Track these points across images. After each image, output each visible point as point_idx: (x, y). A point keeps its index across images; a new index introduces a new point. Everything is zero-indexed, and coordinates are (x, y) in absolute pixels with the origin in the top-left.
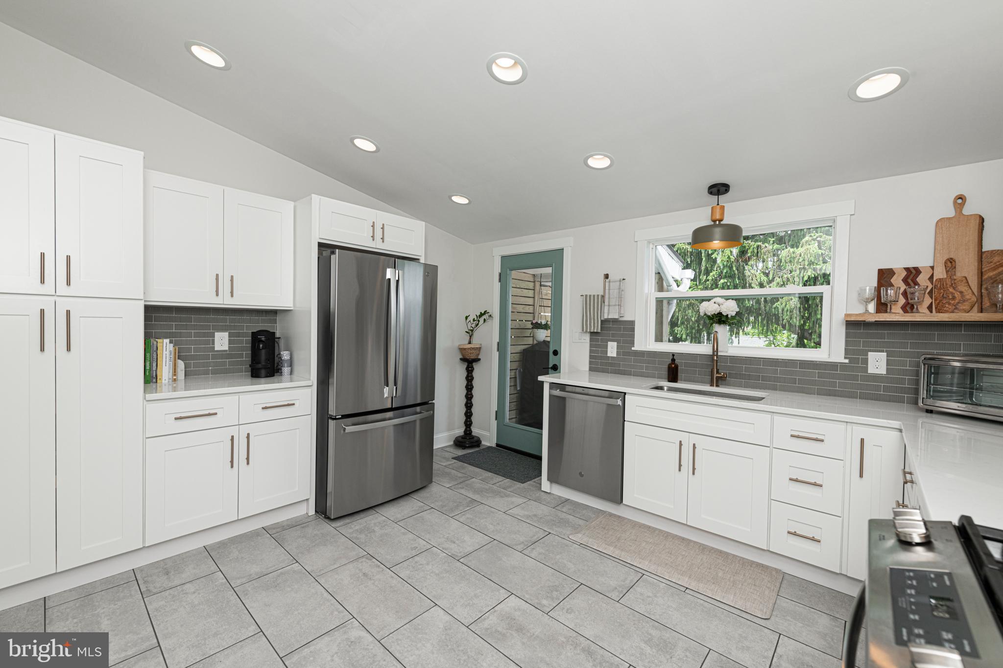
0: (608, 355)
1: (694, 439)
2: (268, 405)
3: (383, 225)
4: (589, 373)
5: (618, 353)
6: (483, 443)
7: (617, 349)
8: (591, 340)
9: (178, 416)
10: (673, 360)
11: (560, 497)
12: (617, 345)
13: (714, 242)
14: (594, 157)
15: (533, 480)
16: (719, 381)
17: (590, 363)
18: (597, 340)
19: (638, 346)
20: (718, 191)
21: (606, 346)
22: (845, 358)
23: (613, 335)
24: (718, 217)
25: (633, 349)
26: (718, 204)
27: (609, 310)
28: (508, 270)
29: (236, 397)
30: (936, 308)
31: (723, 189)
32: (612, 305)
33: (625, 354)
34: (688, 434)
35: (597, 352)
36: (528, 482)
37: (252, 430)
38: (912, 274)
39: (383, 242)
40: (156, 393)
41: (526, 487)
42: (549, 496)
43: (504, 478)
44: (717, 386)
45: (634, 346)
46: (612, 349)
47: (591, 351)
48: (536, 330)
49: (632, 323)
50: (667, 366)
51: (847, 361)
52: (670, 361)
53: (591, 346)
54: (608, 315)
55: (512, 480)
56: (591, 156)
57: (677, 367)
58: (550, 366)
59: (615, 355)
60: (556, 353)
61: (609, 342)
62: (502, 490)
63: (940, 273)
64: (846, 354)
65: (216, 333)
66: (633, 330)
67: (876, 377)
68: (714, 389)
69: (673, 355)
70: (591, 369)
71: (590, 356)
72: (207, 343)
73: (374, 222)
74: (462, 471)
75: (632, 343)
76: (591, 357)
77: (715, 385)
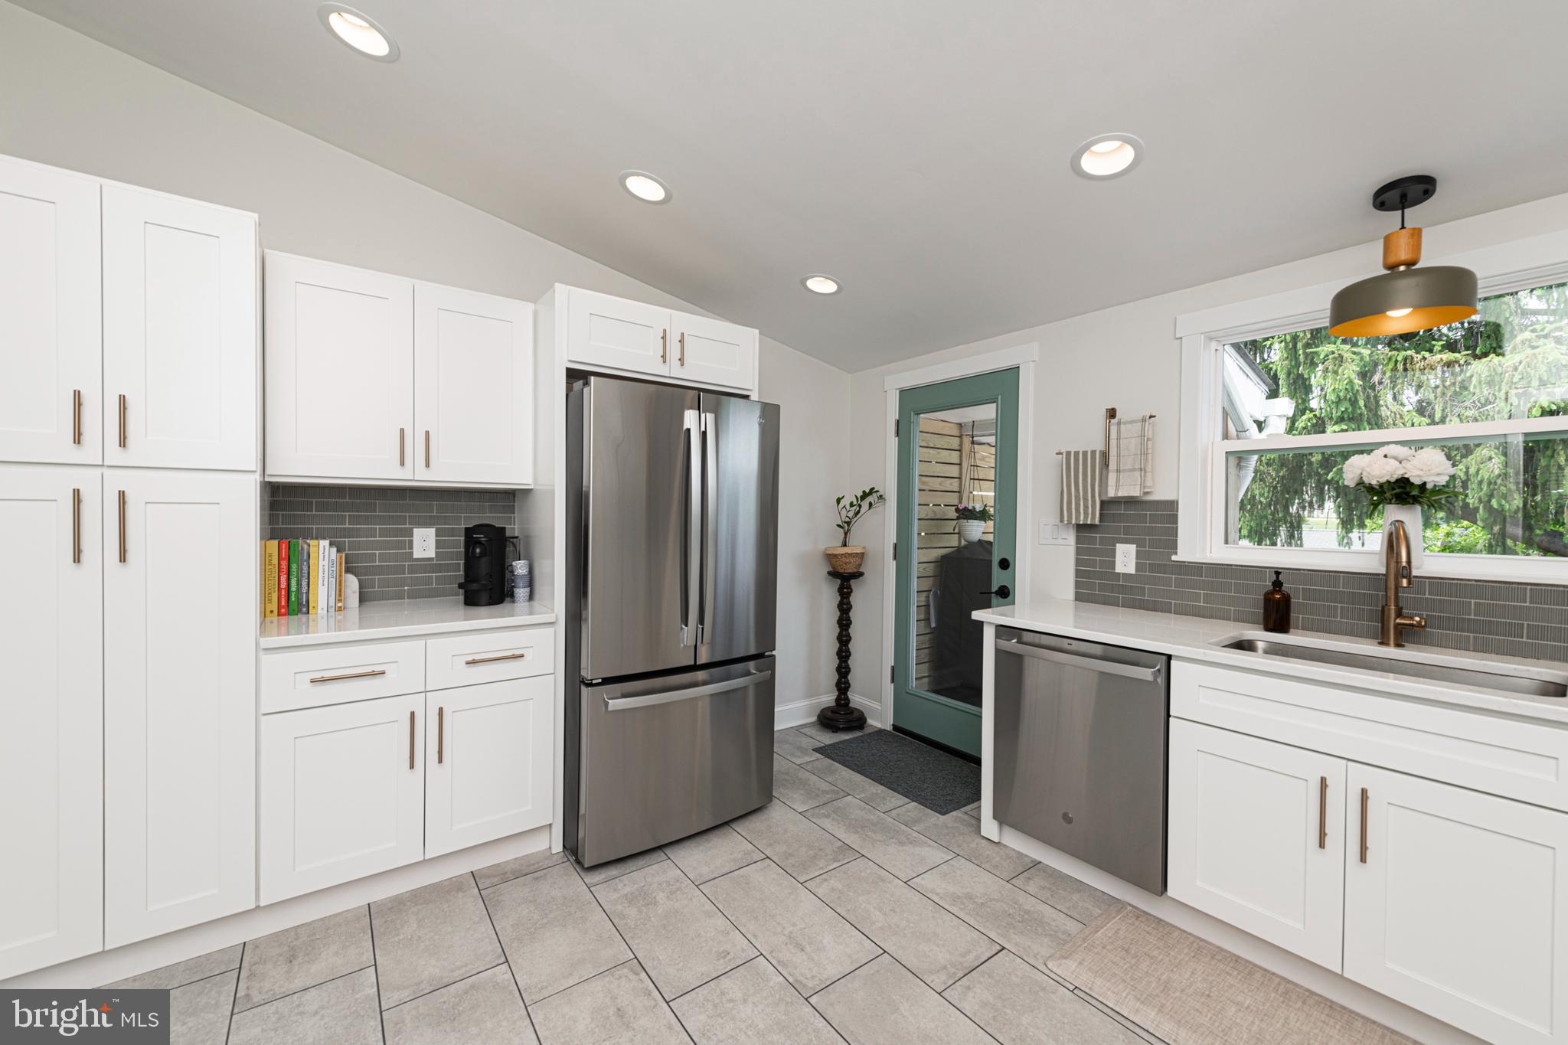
0: (1117, 571)
1: (1362, 777)
2: (478, 657)
3: (682, 334)
4: (1076, 607)
5: (1138, 566)
6: (870, 721)
7: (1137, 558)
8: (1078, 541)
9: (318, 675)
10: (1277, 584)
11: (1020, 855)
12: (1137, 551)
13: (1390, 313)
14: (1094, 148)
15: (963, 809)
16: (1404, 636)
17: (1078, 585)
18: (1093, 541)
19: (1187, 551)
20: (1404, 196)
21: (1113, 553)
23: (1127, 530)
24: (1403, 255)
25: (1174, 558)
26: (1403, 227)
27: (1118, 480)
28: (912, 413)
29: (420, 643)
31: (1418, 189)
32: (1125, 471)
33: (1154, 568)
34: (1345, 762)
35: (1093, 563)
36: (954, 813)
37: (450, 702)
39: (682, 365)
40: (307, 633)
41: (950, 825)
42: (997, 849)
43: (908, 800)
44: (1398, 645)
45: (1176, 553)
46: (1126, 559)
47: (1078, 562)
48: (965, 521)
49: (1171, 506)
50: (1262, 597)
52: (1268, 585)
53: (1079, 552)
54: (1117, 490)
55: (922, 804)
56: (1086, 148)
57: (1287, 599)
58: (995, 588)
59: (1131, 570)
60: (1005, 564)
61: (1117, 545)
62: (903, 827)
65: (415, 529)
66: (1174, 519)
68: (1391, 652)
69: (1277, 573)
70: (1079, 597)
71: (1077, 571)
72: (401, 545)
73: (665, 331)
74: (830, 779)
75: (1173, 547)
76: (1078, 573)
77: (1392, 642)
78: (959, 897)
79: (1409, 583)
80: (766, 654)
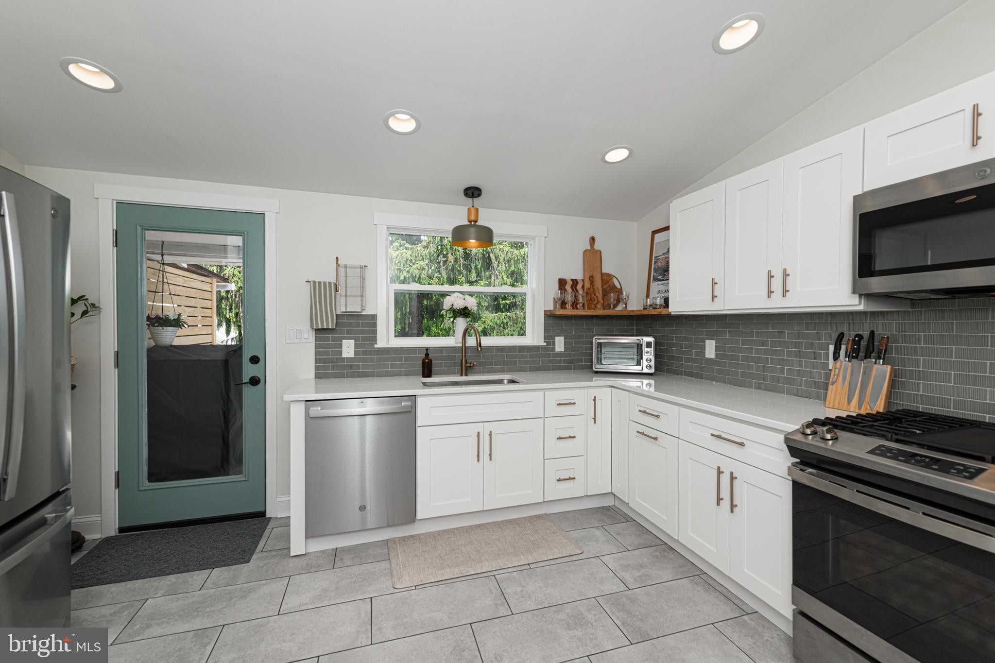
0: (343, 356)
4: (316, 384)
5: (356, 353)
7: (355, 348)
8: (317, 339)
10: (427, 355)
11: (323, 552)
12: (355, 344)
13: (470, 241)
14: (397, 116)
15: (257, 550)
16: (467, 369)
17: (317, 368)
18: (327, 339)
19: (381, 344)
20: (473, 194)
21: (341, 346)
22: (544, 342)
23: (349, 332)
24: (473, 218)
25: (376, 346)
26: (473, 206)
27: (346, 302)
28: (139, 228)
30: (588, 307)
31: (476, 193)
32: (350, 296)
33: (364, 353)
34: (482, 423)
35: (327, 353)
36: (254, 557)
38: (575, 282)
41: (261, 565)
42: (307, 557)
43: (209, 571)
44: (466, 375)
45: (376, 343)
46: (348, 349)
47: (317, 353)
48: (161, 328)
49: (374, 317)
50: (421, 362)
51: (545, 344)
52: (423, 356)
53: (317, 346)
54: (346, 307)
55: (225, 566)
56: (394, 114)
57: (431, 361)
58: (246, 379)
59: (352, 355)
60: (255, 360)
61: (343, 341)
63: (587, 285)
64: (544, 339)
66: (375, 325)
67: (560, 353)
68: (464, 378)
69: (427, 350)
70: (318, 376)
71: (316, 359)
75: (375, 340)
76: (317, 361)
77: (464, 374)
78: (320, 595)
79: (481, 349)
80: (61, 490)
